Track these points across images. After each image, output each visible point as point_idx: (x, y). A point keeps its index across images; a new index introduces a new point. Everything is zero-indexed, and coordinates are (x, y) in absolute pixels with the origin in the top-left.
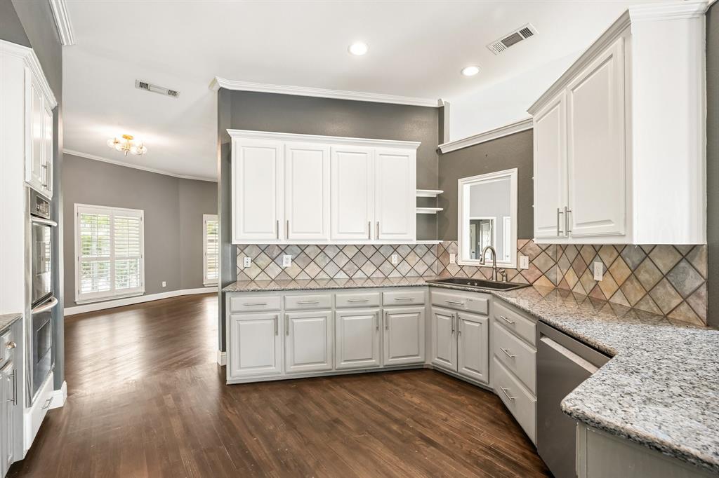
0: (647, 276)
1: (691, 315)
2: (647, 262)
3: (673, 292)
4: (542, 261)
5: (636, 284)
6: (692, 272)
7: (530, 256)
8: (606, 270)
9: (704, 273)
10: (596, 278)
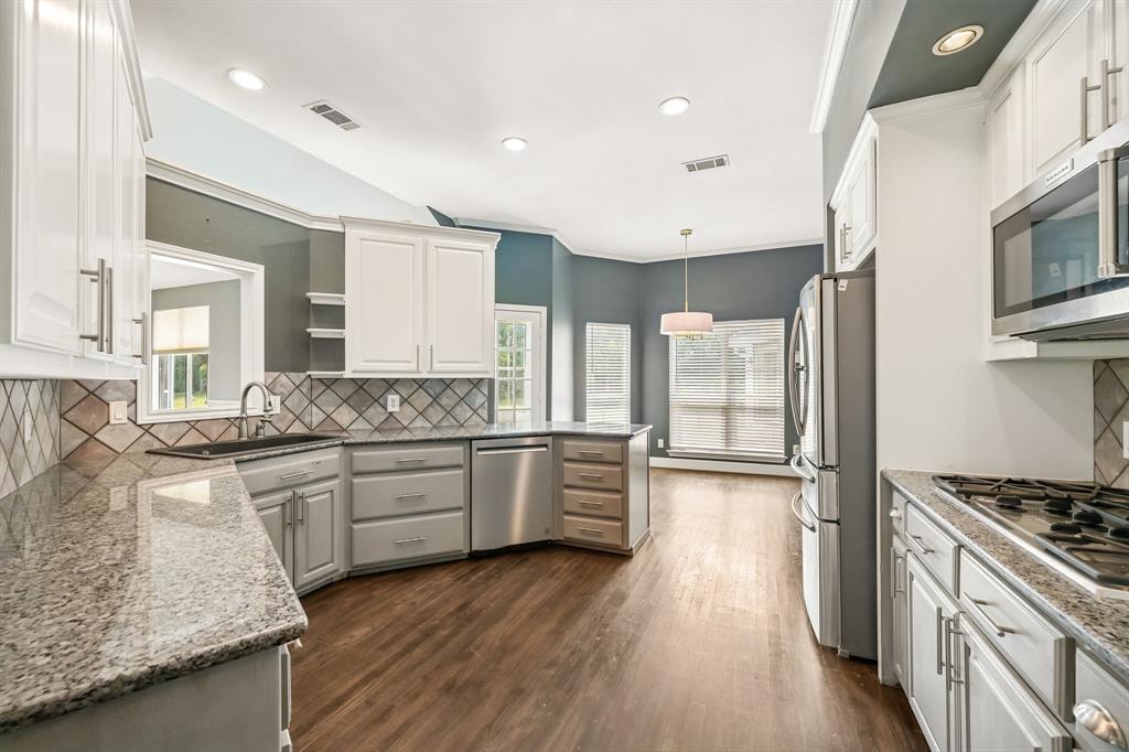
0: (448, 401)
1: (479, 420)
2: (448, 390)
3: (468, 408)
4: (296, 401)
5: (438, 408)
6: (480, 394)
7: (281, 394)
8: (404, 401)
9: (486, 393)
10: (390, 409)
